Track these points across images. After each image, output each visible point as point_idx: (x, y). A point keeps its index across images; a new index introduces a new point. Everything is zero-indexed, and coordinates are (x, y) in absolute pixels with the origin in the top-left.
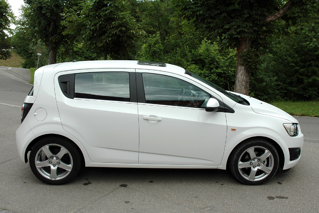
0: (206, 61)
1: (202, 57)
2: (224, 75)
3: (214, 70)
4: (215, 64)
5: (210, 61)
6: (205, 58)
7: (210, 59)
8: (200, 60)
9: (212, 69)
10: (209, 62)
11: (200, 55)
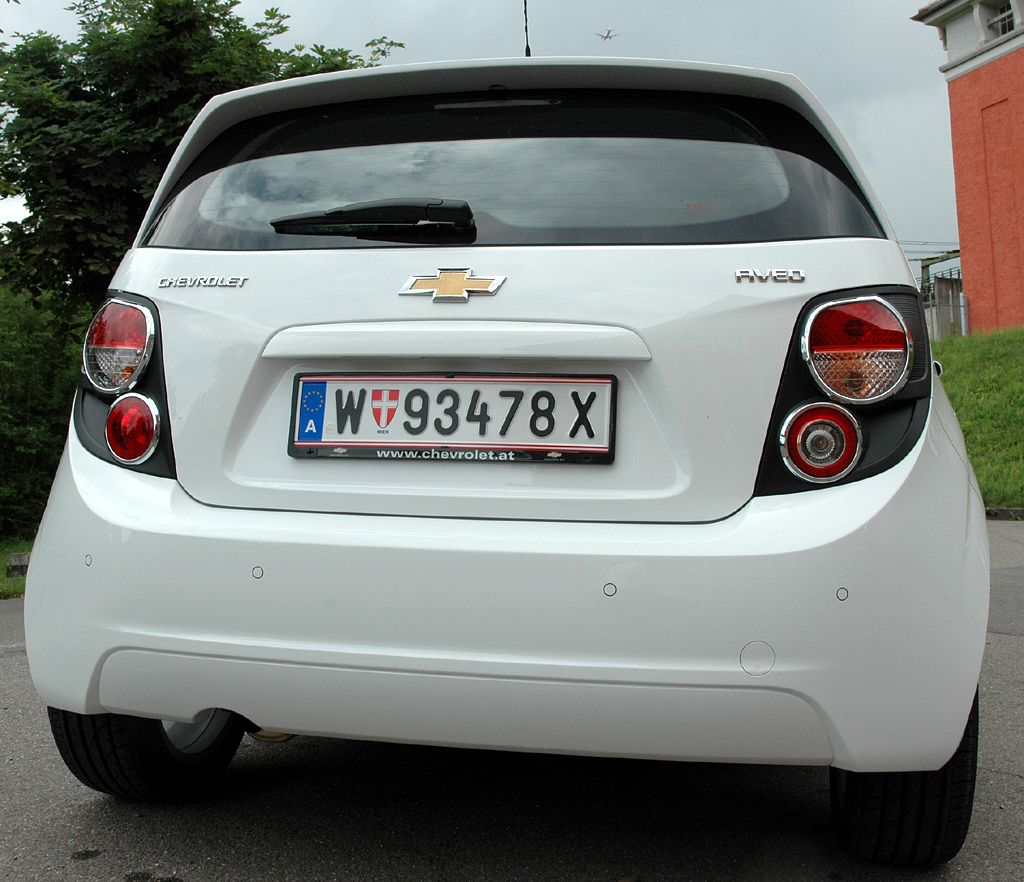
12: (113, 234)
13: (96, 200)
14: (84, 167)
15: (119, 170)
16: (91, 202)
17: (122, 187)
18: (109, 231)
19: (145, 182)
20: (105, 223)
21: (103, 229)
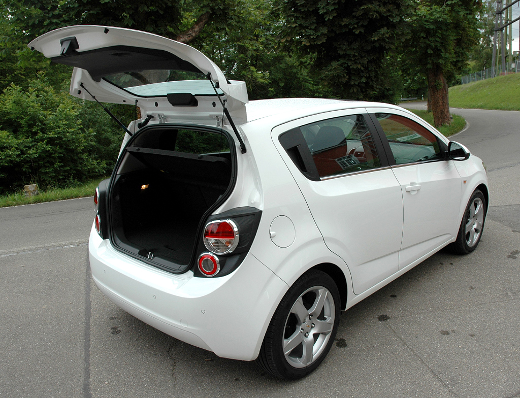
0: (22, 122)
1: (12, 116)
2: (58, 142)
3: (40, 134)
4: (40, 124)
5: (28, 120)
6: (18, 118)
7: (27, 118)
8: (9, 120)
9: (36, 133)
10: (27, 123)
11: (9, 113)
12: (310, 29)
13: (304, 16)
14: (298, 4)
15: (312, 3)
16: (302, 17)
17: (313, 10)
18: (309, 28)
19: (320, 7)
20: (307, 25)
21: (307, 27)
